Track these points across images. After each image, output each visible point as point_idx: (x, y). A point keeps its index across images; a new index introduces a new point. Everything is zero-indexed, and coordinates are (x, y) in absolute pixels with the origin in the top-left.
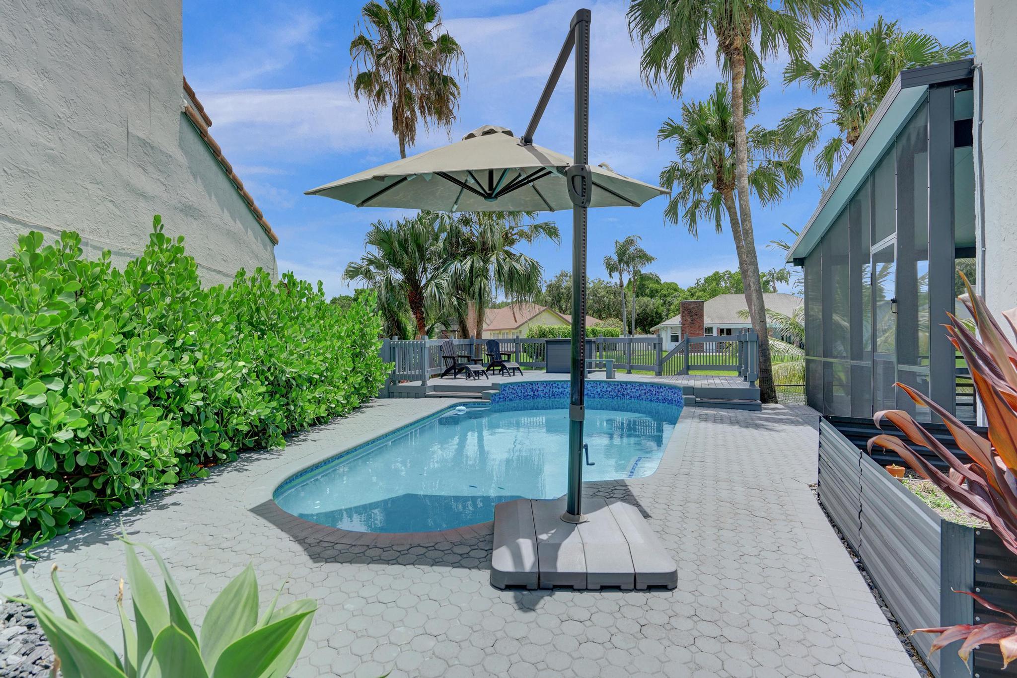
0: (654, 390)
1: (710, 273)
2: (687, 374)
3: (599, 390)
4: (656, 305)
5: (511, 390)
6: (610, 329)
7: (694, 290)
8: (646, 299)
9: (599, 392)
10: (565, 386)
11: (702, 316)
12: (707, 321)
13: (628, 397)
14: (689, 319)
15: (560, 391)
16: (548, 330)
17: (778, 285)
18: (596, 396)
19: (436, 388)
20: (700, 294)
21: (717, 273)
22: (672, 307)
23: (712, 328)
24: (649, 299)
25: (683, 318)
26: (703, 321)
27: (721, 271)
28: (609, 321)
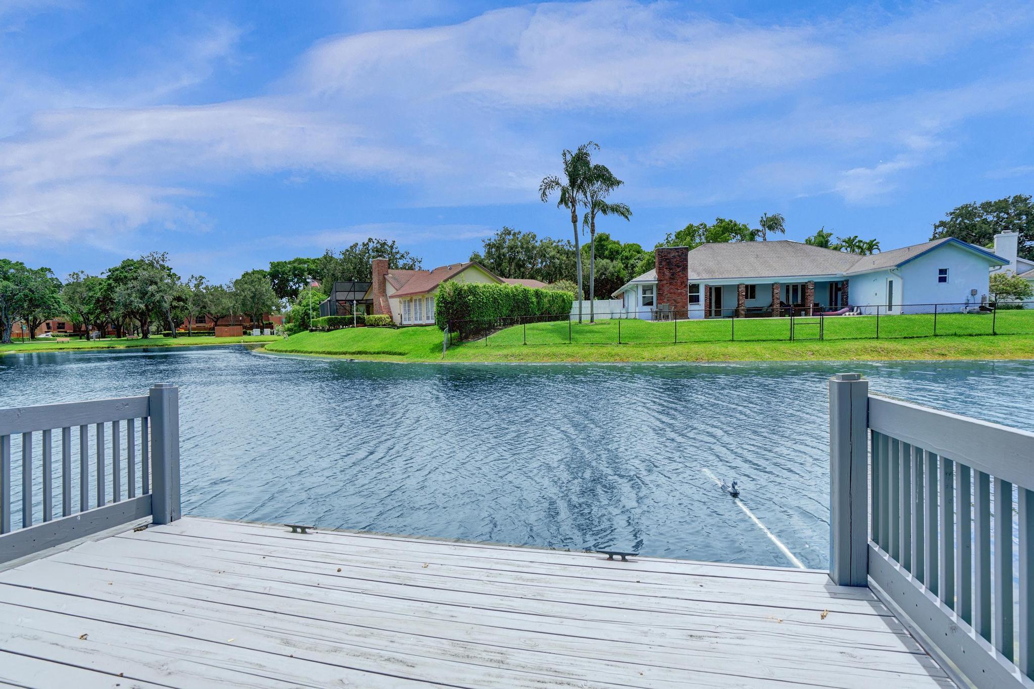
1: (682, 227)
4: (617, 269)
6: (560, 292)
8: (605, 262)
11: (685, 268)
12: (693, 276)
14: (667, 273)
21: (692, 226)
23: (698, 285)
24: (608, 261)
25: (660, 272)
26: (686, 276)
27: (696, 224)
28: (559, 284)
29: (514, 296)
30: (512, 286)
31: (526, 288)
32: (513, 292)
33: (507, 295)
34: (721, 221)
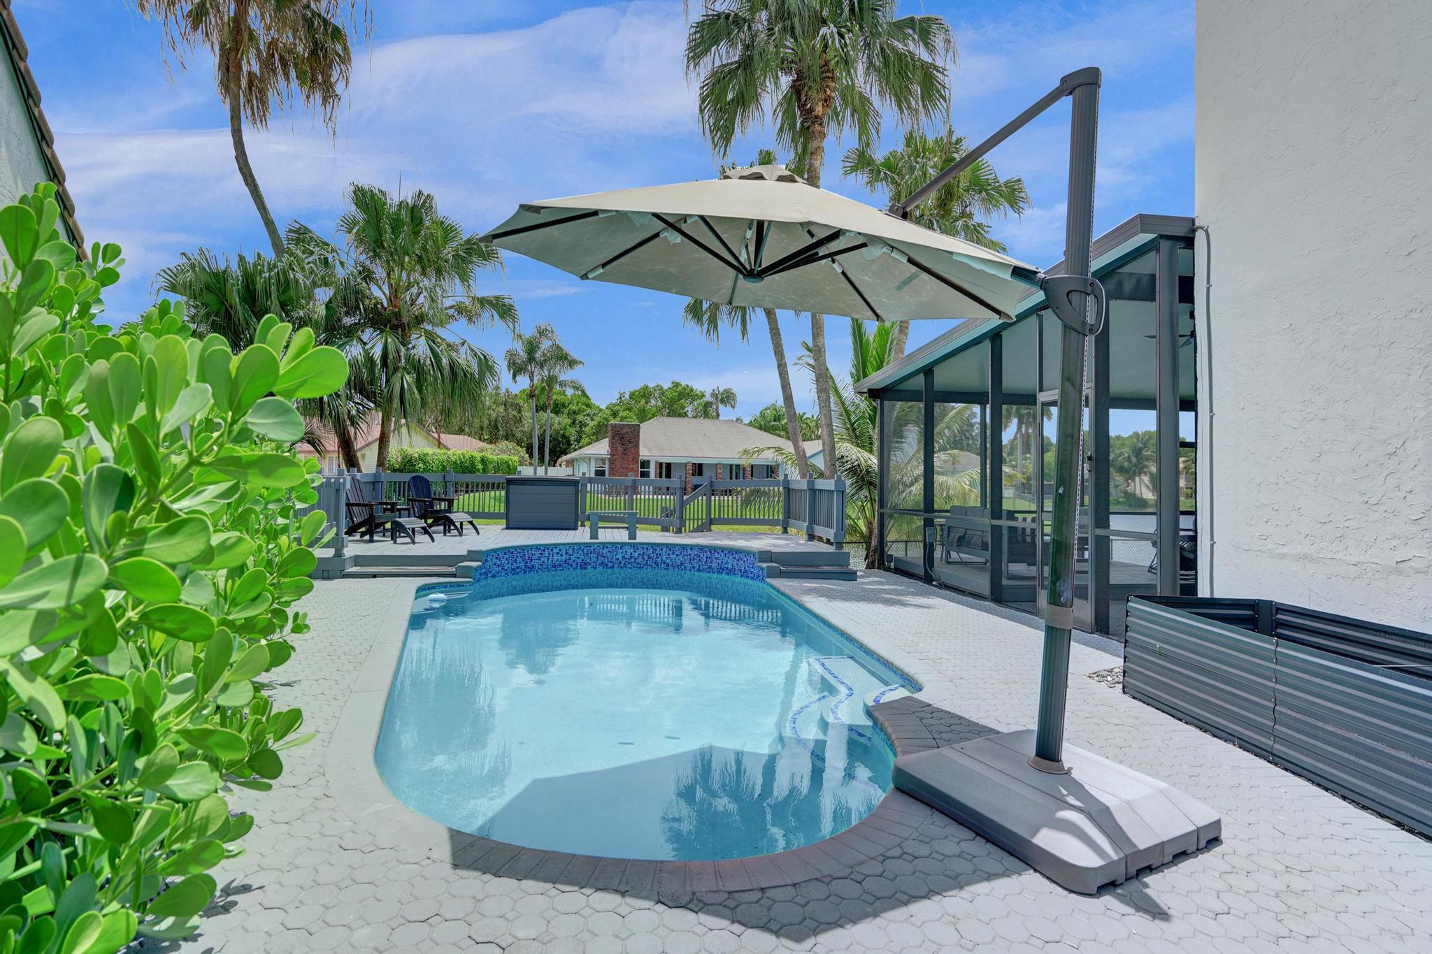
0: (704, 556)
1: (637, 386)
2: (710, 530)
3: (619, 556)
4: (563, 425)
5: (495, 560)
6: (505, 457)
7: (617, 408)
9: (621, 559)
10: (570, 552)
11: (637, 445)
12: (644, 453)
13: (663, 566)
14: (620, 448)
15: (563, 558)
16: (416, 455)
17: (721, 408)
18: (616, 565)
19: (358, 560)
20: (625, 414)
21: (647, 387)
22: (587, 429)
23: (649, 462)
24: (553, 415)
25: (612, 445)
26: (638, 452)
27: (651, 385)
28: (501, 446)
29: (462, 462)
30: (460, 452)
31: (474, 455)
32: (460, 459)
33: (455, 463)
34: (677, 385)
